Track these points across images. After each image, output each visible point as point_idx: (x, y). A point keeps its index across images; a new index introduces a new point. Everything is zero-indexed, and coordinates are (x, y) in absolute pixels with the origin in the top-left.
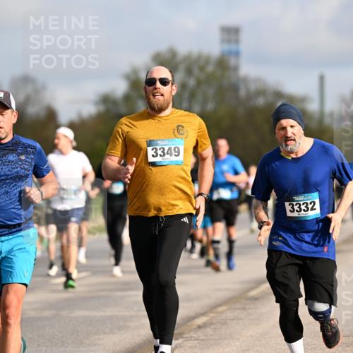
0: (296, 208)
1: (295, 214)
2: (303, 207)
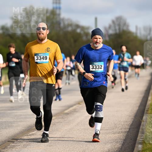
0: (95, 67)
1: (94, 70)
2: (97, 67)
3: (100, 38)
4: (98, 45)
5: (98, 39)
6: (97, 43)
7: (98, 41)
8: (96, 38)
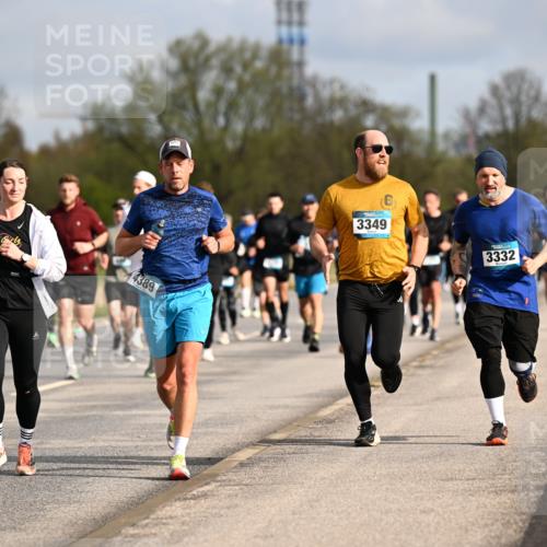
0: (494, 257)
1: (493, 264)
2: (501, 256)
3: (495, 175)
4: (492, 194)
5: (492, 179)
6: (487, 187)
7: (491, 183)
8: (486, 176)
